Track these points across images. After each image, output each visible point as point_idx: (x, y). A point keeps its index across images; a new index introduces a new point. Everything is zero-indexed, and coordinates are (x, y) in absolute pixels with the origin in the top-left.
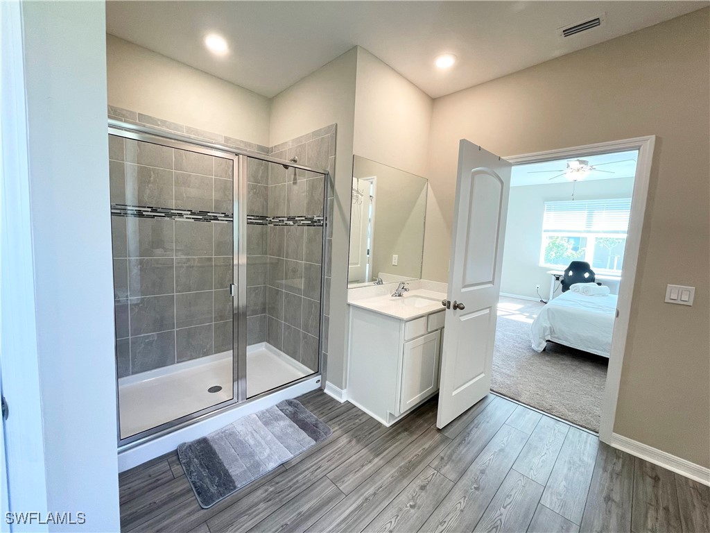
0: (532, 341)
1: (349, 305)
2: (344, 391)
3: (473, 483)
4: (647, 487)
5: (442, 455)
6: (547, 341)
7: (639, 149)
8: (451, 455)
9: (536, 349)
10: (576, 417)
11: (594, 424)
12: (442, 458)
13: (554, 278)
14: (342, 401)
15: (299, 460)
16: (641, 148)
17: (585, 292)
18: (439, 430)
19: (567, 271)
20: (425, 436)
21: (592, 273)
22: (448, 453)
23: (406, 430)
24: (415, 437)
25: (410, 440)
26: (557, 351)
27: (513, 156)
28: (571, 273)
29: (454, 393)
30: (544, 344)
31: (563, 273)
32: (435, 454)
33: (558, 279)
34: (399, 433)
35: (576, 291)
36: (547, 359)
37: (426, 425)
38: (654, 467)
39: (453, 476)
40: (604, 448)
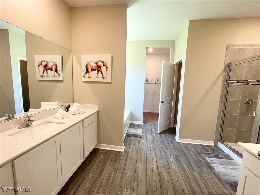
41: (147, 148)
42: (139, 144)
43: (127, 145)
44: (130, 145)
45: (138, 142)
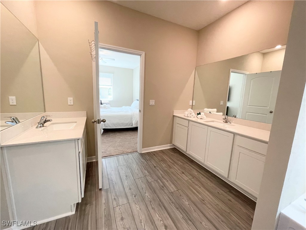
3: (132, 196)
5: (113, 198)
7: (141, 56)
8: (116, 194)
12: (115, 199)
16: (142, 55)
20: (98, 198)
22: (114, 194)
24: (94, 203)
25: (94, 206)
32: (110, 201)
34: (85, 210)
36: (105, 136)
37: (93, 192)
39: (125, 201)
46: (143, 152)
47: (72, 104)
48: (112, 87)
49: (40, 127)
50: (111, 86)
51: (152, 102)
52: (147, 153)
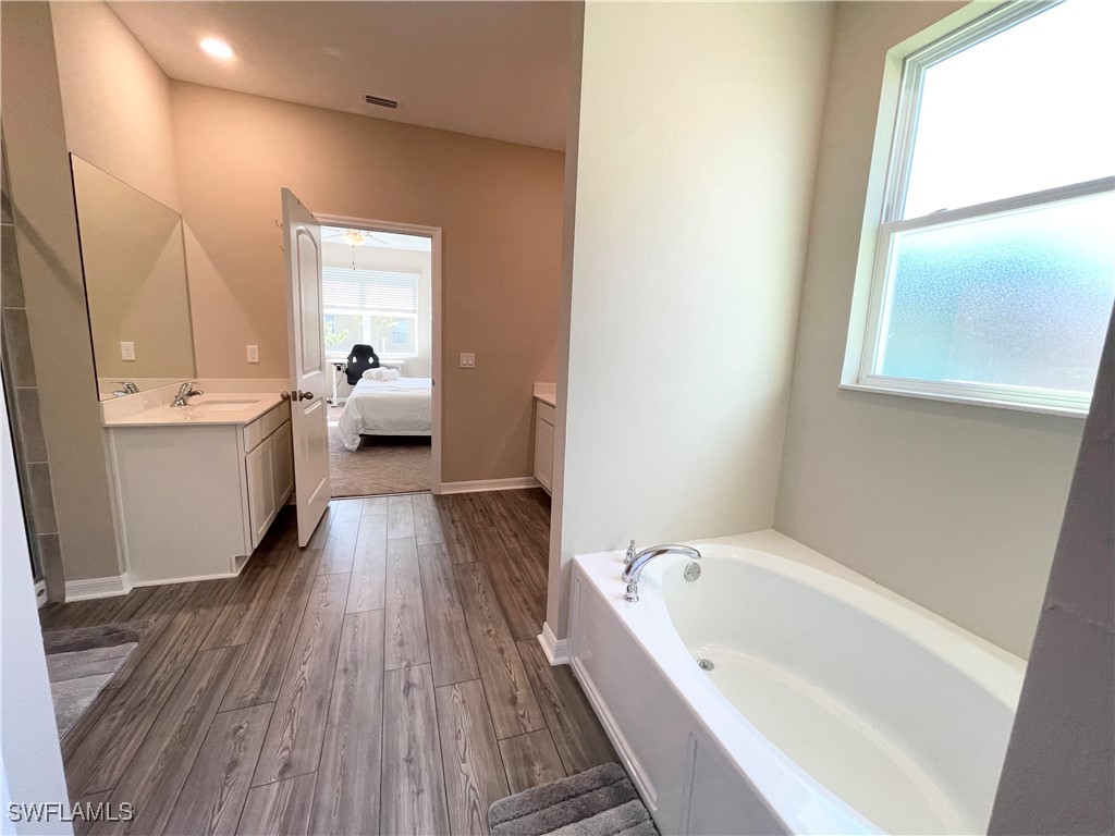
0: (344, 440)
1: (107, 429)
2: (124, 576)
4: (469, 507)
6: (361, 436)
7: (432, 238)
9: (350, 448)
10: (412, 487)
11: (426, 486)
13: (335, 368)
14: (126, 590)
15: (130, 672)
16: (434, 237)
17: (380, 377)
18: (303, 549)
19: (350, 358)
21: (376, 358)
23: (264, 567)
25: (278, 572)
26: (372, 443)
27: (324, 215)
28: (355, 360)
29: (310, 502)
30: (359, 439)
31: (346, 361)
33: (339, 369)
35: (370, 378)
38: (468, 494)
40: (438, 498)
41: (427, 697)
42: (483, 712)
43: (549, 678)
44: (536, 685)
45: (500, 733)
46: (443, 493)
47: (257, 360)
48: (415, 316)
49: (180, 405)
50: (414, 311)
51: (468, 360)
52: (455, 496)
